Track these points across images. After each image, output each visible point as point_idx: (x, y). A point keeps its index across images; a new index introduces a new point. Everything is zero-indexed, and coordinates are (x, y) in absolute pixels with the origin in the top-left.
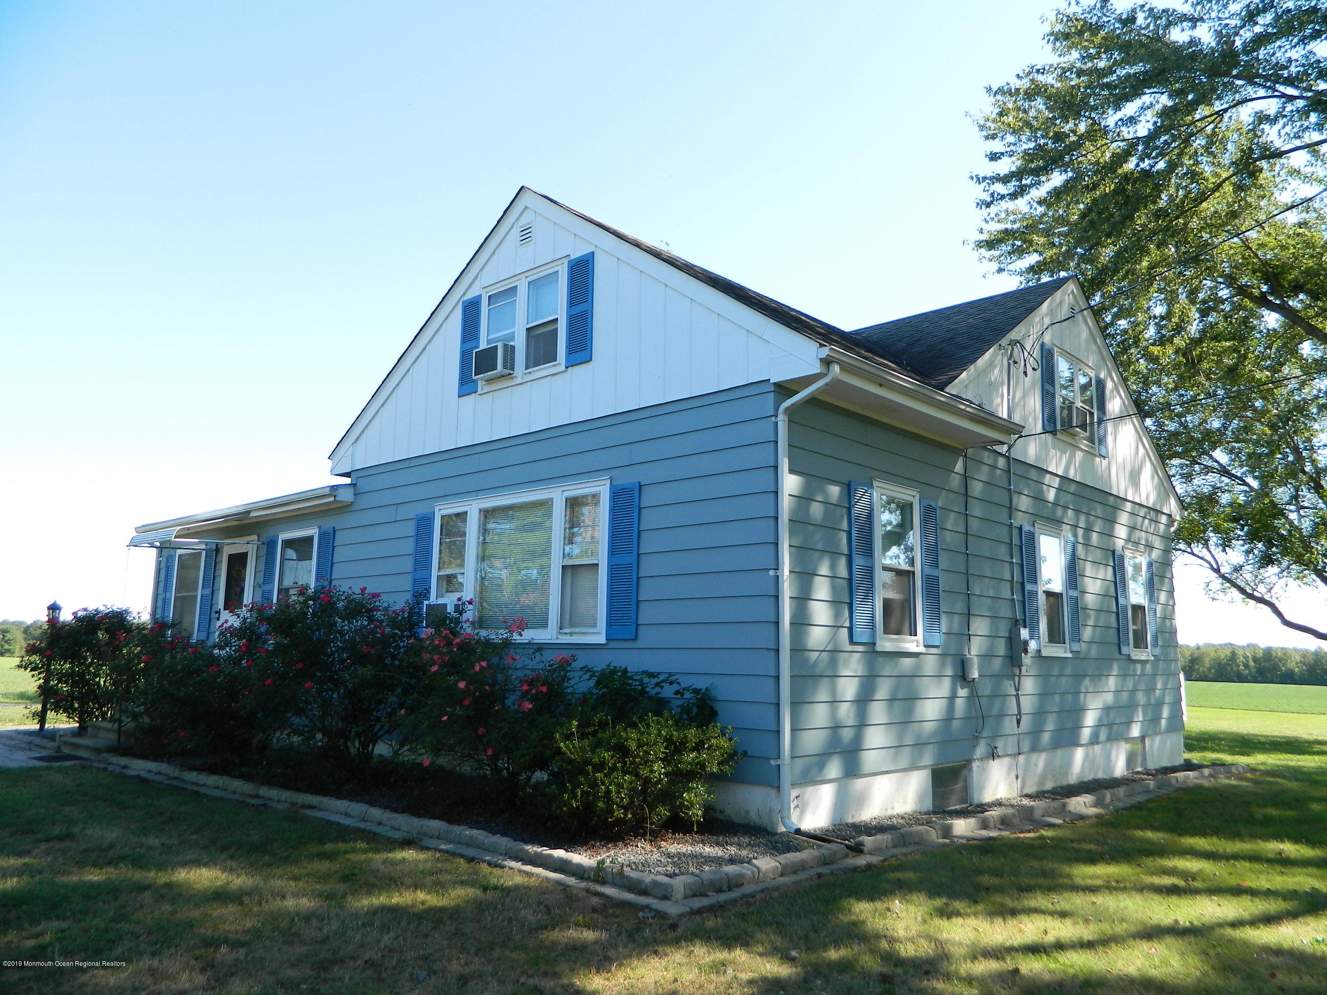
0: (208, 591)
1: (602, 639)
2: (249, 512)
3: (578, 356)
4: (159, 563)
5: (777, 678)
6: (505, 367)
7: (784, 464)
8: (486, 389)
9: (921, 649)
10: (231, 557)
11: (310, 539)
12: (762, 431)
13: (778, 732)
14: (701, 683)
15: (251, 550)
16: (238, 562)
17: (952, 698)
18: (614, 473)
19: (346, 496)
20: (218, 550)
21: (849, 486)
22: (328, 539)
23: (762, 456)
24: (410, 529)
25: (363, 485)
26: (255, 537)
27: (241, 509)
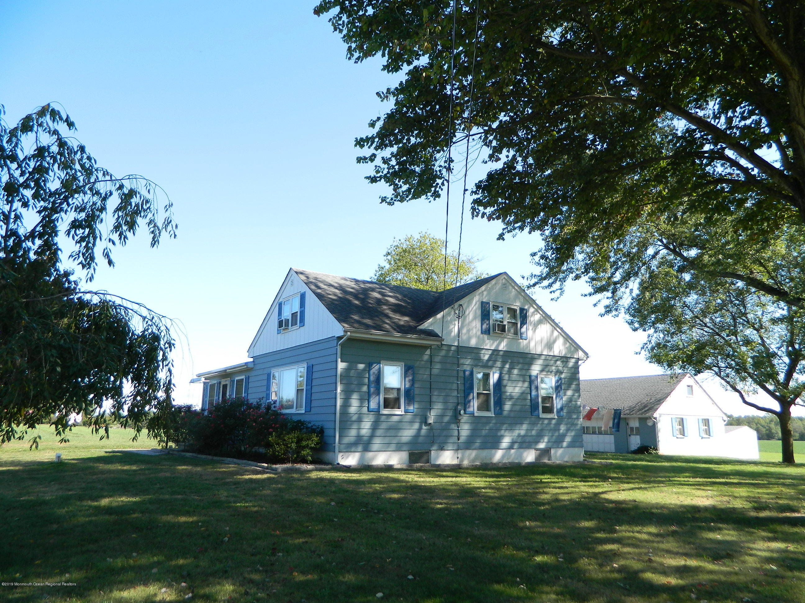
0: (217, 398)
1: (303, 412)
2: (226, 370)
3: (302, 324)
4: (204, 388)
5: (335, 421)
6: (285, 326)
7: (339, 360)
8: (284, 332)
9: (403, 413)
10: (223, 385)
11: (243, 379)
12: (333, 351)
13: (335, 437)
14: (320, 424)
15: (228, 383)
16: (225, 387)
17: (420, 429)
18: (308, 361)
19: (251, 366)
20: (220, 383)
21: (369, 364)
22: (248, 378)
23: (333, 358)
24: (265, 377)
25: (257, 361)
26: (229, 379)
27: (224, 369)
